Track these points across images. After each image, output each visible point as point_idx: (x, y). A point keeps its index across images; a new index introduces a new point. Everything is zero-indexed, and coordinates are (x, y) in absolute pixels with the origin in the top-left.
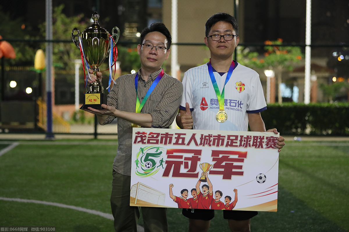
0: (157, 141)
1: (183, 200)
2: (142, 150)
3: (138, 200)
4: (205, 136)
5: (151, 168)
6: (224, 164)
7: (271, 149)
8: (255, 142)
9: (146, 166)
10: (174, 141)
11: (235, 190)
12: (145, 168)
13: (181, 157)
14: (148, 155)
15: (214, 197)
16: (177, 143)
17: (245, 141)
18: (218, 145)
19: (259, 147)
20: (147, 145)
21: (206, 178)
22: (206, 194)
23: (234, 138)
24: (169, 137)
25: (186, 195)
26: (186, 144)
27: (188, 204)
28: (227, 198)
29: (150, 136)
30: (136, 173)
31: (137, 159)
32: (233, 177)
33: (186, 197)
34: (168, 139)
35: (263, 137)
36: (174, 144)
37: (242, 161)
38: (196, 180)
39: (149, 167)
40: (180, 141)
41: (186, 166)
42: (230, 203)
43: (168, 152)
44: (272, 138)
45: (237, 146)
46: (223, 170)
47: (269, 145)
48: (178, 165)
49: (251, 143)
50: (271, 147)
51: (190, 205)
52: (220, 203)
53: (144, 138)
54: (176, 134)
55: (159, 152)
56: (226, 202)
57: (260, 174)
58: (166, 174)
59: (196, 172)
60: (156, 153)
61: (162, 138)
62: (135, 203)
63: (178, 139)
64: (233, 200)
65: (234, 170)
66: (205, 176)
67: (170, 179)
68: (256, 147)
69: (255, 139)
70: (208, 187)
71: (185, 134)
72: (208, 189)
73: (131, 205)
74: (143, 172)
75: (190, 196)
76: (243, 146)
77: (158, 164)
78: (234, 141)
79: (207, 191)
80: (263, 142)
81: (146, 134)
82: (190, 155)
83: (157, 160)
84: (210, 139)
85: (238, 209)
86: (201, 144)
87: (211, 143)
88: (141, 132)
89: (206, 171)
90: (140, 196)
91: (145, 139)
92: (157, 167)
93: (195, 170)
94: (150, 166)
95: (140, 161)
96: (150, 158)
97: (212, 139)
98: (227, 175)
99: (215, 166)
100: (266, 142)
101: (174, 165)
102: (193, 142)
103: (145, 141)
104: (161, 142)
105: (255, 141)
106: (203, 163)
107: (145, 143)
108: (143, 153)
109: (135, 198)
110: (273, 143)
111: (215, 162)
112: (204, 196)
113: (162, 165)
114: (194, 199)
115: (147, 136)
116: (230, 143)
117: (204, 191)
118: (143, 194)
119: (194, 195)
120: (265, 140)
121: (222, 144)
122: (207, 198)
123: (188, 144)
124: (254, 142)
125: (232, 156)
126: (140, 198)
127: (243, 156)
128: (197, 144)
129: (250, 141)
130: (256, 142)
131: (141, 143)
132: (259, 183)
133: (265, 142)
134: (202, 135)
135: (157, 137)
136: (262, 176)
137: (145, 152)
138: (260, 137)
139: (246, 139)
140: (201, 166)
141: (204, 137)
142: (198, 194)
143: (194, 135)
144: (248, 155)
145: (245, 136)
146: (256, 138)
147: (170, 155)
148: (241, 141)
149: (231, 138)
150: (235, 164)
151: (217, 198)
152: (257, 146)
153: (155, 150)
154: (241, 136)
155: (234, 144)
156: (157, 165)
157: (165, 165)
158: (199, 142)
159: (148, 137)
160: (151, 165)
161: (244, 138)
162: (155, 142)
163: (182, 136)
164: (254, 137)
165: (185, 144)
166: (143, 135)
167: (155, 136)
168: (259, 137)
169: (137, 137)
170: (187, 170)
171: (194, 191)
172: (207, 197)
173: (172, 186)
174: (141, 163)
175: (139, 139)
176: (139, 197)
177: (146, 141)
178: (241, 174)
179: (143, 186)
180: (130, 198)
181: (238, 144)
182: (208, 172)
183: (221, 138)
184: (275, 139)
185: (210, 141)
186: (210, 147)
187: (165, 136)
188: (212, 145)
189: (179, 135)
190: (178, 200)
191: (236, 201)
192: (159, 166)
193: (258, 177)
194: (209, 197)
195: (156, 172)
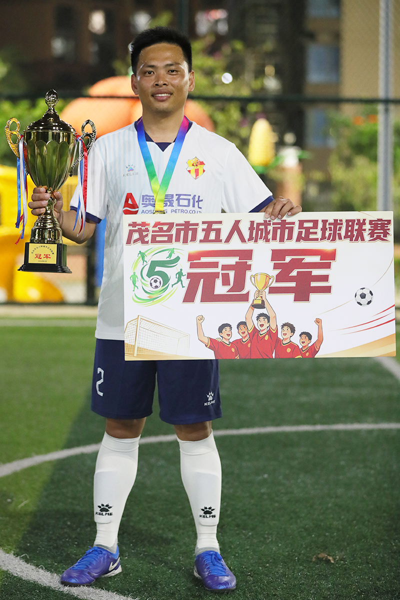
0: (170, 237)
1: (224, 345)
2: (142, 255)
3: (140, 348)
4: (259, 224)
5: (160, 288)
6: (294, 273)
7: (379, 242)
8: (350, 231)
9: (151, 284)
10: (201, 235)
11: (318, 321)
12: (149, 289)
13: (215, 265)
14: (154, 264)
15: (280, 336)
16: (206, 240)
17: (330, 229)
18: (282, 240)
19: (357, 240)
20: (151, 246)
21: (263, 301)
22: (266, 331)
23: (311, 225)
24: (191, 229)
25: (228, 335)
26: (224, 240)
27: (233, 350)
28: (304, 336)
29: (157, 229)
30: (133, 299)
31: (134, 273)
32: (313, 296)
33: (229, 338)
34: (190, 232)
35: (364, 220)
36: (201, 241)
37: (328, 266)
39: (156, 287)
40: (212, 236)
41: (226, 282)
42: (310, 345)
43: (191, 257)
44: (380, 222)
45: (317, 239)
46: (293, 284)
47: (375, 235)
48: (210, 279)
49: (343, 232)
50: (379, 238)
51: (237, 352)
52: (292, 345)
53: (144, 234)
54: (203, 223)
55: (173, 257)
56: (303, 343)
58: (189, 297)
59: (244, 292)
60: (168, 259)
61: (178, 231)
62: (135, 355)
63: (207, 231)
64: (314, 339)
65: (313, 284)
66: (262, 297)
67: (198, 306)
68: (351, 240)
69: (350, 226)
70: (268, 318)
71: (220, 222)
72: (269, 322)
73: (127, 358)
74: (146, 296)
75: (236, 336)
76: (329, 239)
77: (173, 280)
78: (311, 230)
79: (266, 325)
80: (365, 230)
81: (148, 225)
82: (232, 261)
83: (171, 272)
84: (266, 228)
85: (325, 355)
86: (250, 239)
87: (270, 236)
88: (139, 222)
89: (263, 288)
90: (143, 340)
91: (147, 235)
92: (173, 285)
93: (243, 288)
94: (158, 284)
95: (140, 277)
96: (158, 269)
97: (270, 228)
98: (302, 294)
99: (279, 279)
100: (369, 230)
101: (202, 280)
102: (236, 235)
103: (146, 239)
104: (178, 240)
105: (350, 228)
106: (256, 275)
107: (147, 242)
108: (144, 261)
109: (134, 346)
110: (382, 231)
111: (278, 271)
112: (261, 335)
113: (180, 282)
114: (244, 340)
115: (151, 229)
116: (303, 236)
117: (262, 325)
118: (149, 337)
119: (244, 333)
120: (367, 227)
121: (290, 238)
122: (267, 338)
123: (228, 240)
124: (347, 231)
125: (308, 259)
126: (143, 345)
127: (329, 257)
128: (243, 240)
129: (340, 229)
130: (352, 231)
131: (139, 244)
132: (361, 305)
133: (367, 230)
134: (252, 223)
135: (169, 230)
136: (364, 291)
137: (149, 259)
138: (359, 220)
139: (332, 226)
140: (253, 279)
141: (255, 226)
142: (249, 332)
143: (237, 222)
144: (338, 256)
145: (331, 221)
146: (350, 223)
147: (195, 261)
148: (324, 230)
149: (306, 225)
150: (316, 272)
151: (285, 337)
152: (354, 238)
153: (167, 254)
154: (323, 221)
155: (311, 236)
156: (171, 282)
158: (247, 236)
159: (153, 232)
160: (160, 282)
161: (330, 224)
162: (166, 239)
163: (215, 226)
164: (347, 221)
165: (221, 241)
166: (143, 228)
167: (165, 228)
168: (356, 222)
169: (131, 233)
170: (228, 288)
171: (242, 327)
172: (267, 336)
173: (201, 318)
174: (143, 280)
175: (136, 236)
176: (141, 342)
177: (149, 238)
178: (328, 290)
179: (148, 323)
181: (319, 235)
182: (267, 290)
183: (286, 226)
184: (386, 222)
185: (267, 233)
186: (267, 244)
187: (183, 227)
188: (271, 240)
189: (210, 224)
190: (213, 344)
191: (320, 340)
192: (174, 284)
193: (359, 294)
194: (270, 336)
195: (171, 296)
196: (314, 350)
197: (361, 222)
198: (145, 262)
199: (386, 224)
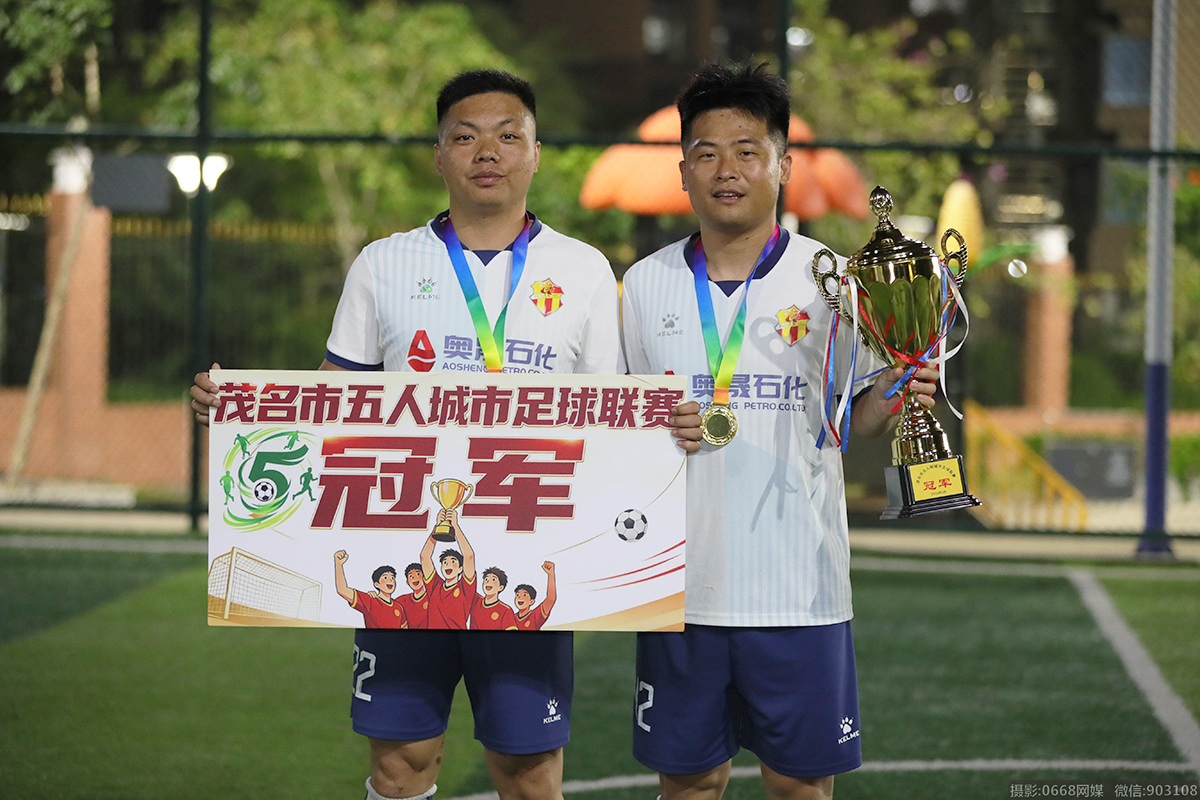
0: (292, 412)
1: (380, 603)
2: (242, 442)
3: (235, 605)
4: (448, 393)
5: (272, 501)
6: (509, 481)
7: (660, 429)
8: (609, 409)
9: (256, 493)
10: (345, 409)
11: (548, 567)
12: (252, 501)
13: (370, 462)
14: (263, 458)
15: (480, 591)
16: (354, 418)
17: (575, 406)
18: (488, 422)
19: (621, 424)
20: (258, 426)
21: (452, 529)
22: (455, 581)
23: (540, 396)
24: (328, 399)
25: (390, 587)
26: (385, 421)
27: (397, 613)
28: (522, 592)
29: (268, 396)
30: (225, 518)
31: (228, 473)
32: (541, 523)
33: (390, 591)
34: (327, 404)
35: (636, 390)
36: (346, 420)
37: (568, 470)
38: (420, 536)
39: (266, 498)
40: (366, 411)
41: (387, 493)
42: (532, 608)
43: (328, 448)
44: (663, 395)
45: (550, 422)
46: (506, 500)
47: (655, 417)
48: (360, 489)
49: (597, 411)
50: (660, 421)
51: (405, 617)
52: (500, 607)
53: (247, 404)
54: (351, 388)
55: (297, 446)
56: (521, 603)
57: (630, 511)
58: (323, 519)
59: (420, 511)
60: (287, 450)
61: (306, 402)
62: (226, 617)
63: (356, 404)
64: (540, 598)
65: (542, 501)
66: (450, 521)
67: (337, 533)
68: (611, 425)
69: (610, 400)
70: (460, 558)
71: (381, 388)
72: (461, 565)
73: (212, 622)
74: (246, 514)
75: (402, 588)
76: (571, 422)
77: (295, 486)
78: (541, 406)
79: (457, 571)
80: (636, 407)
81: (254, 388)
82: (400, 456)
83: (292, 473)
84: (461, 401)
85: (559, 626)
86: (433, 418)
87: (468, 415)
88: (238, 382)
89: (453, 506)
90: (241, 591)
91: (251, 407)
92: (294, 496)
93: (416, 504)
94: (268, 493)
95: (236, 480)
96: (269, 466)
97: (468, 400)
98: (521, 518)
99: (481, 489)
100: (644, 407)
101: (346, 488)
102: (407, 410)
103: (250, 414)
104: (305, 416)
105: (609, 404)
106: (442, 482)
107: (251, 420)
108: (244, 452)
109: (225, 601)
110: (667, 410)
111: (479, 477)
112: (447, 588)
113: (307, 491)
114: (417, 596)
115: (258, 396)
116: (526, 415)
117: (449, 571)
118: (250, 585)
119: (416, 583)
120: (641, 401)
121: (503, 418)
122: (457, 593)
123: (393, 420)
124: (604, 409)
125: (534, 457)
126: (240, 600)
127: (571, 454)
128: (419, 420)
129: (592, 404)
130: (613, 409)
131: (237, 421)
132: (625, 539)
133: (640, 408)
134: (437, 390)
135: (290, 399)
136: (632, 516)
137: (253, 448)
138: (626, 390)
139: (579, 400)
140: (435, 489)
141: (441, 396)
142: (427, 582)
143: (410, 389)
144: (587, 452)
145: (577, 390)
146: (611, 395)
147: (334, 455)
148: (563, 405)
149: (532, 396)
150: (547, 480)
151: (489, 593)
152: (617, 422)
153: (285, 440)
154: (562, 390)
155: (541, 417)
156: (292, 491)
157: (318, 491)
158: (426, 413)
159: (262, 401)
160: (272, 490)
161: (574, 396)
162: (284, 414)
163: (370, 395)
164: (606, 391)
165: (381, 421)
166: (245, 395)
167: (283, 395)
168: (621, 392)
170: (391, 504)
171: (414, 572)
172: (457, 590)
173: (342, 556)
174: (242, 486)
176: (236, 595)
177: (254, 413)
178: (567, 511)
179: (249, 560)
180: (210, 599)
181: (555, 415)
182: (460, 510)
183: (497, 397)
184: (675, 395)
185: (463, 409)
186: (462, 428)
187: (315, 395)
188: (469, 421)
189: (362, 389)
190: (362, 602)
191: (551, 599)
192: (297, 494)
193: (622, 520)
194: (463, 591)
195: (290, 514)
196: (540, 615)
197: (630, 393)
198: (246, 454)
199: (675, 398)
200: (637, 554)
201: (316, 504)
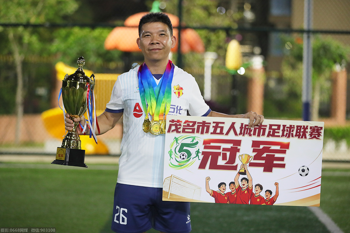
0: (193, 130)
1: (220, 194)
2: (176, 139)
3: (172, 194)
4: (246, 125)
5: (186, 160)
6: (264, 155)
7: (315, 140)
9: (180, 157)
10: (211, 130)
11: (276, 184)
12: (179, 159)
13: (219, 148)
14: (183, 145)
15: (254, 191)
16: (214, 133)
17: (287, 131)
18: (259, 135)
19: (302, 137)
20: (182, 134)
21: (245, 171)
22: (246, 188)
23: (276, 127)
24: (206, 126)
25: (224, 189)
26: (225, 134)
27: (226, 198)
28: (267, 192)
29: (186, 124)
30: (169, 165)
31: (171, 150)
32: (274, 169)
33: (224, 191)
34: (205, 128)
35: (307, 126)
36: (211, 133)
37: (284, 152)
39: (183, 159)
40: (218, 130)
41: (224, 158)
42: (271, 198)
43: (205, 142)
44: (316, 128)
45: (279, 136)
46: (263, 162)
47: (313, 135)
48: (215, 156)
49: (294, 133)
50: (315, 137)
51: (228, 200)
52: (260, 197)
53: (179, 127)
54: (214, 122)
55: (195, 142)
56: (267, 196)
57: (303, 166)
58: (202, 166)
59: (235, 165)
60: (191, 143)
61: (198, 127)
62: (169, 198)
63: (216, 128)
64: (273, 194)
65: (275, 162)
66: (245, 168)
67: (207, 171)
68: (299, 138)
69: (299, 129)
70: (247, 180)
71: (224, 123)
72: (248, 183)
73: (164, 199)
74: (177, 164)
75: (228, 190)
76: (286, 136)
77: (194, 155)
78: (276, 131)
79: (246, 185)
80: (307, 132)
81: (181, 122)
82: (229, 146)
83: (193, 150)
85: (280, 204)
86: (240, 134)
87: (252, 133)
88: (176, 120)
89: (246, 163)
90: (174, 190)
91: (180, 128)
92: (193, 158)
93: (234, 162)
94: (184, 157)
95: (174, 152)
96: (185, 148)
98: (268, 168)
99: (255, 158)
100: (310, 132)
101: (211, 156)
102: (232, 131)
103: (179, 130)
104: (198, 132)
105: (298, 131)
106: (242, 155)
107: (180, 132)
108: (177, 143)
109: (168, 193)
110: (317, 133)
111: (255, 153)
112: (243, 190)
113: (198, 157)
114: (233, 193)
115: (182, 124)
116: (271, 133)
117: (244, 185)
118: (177, 188)
119: (233, 188)
120: (309, 130)
121: (263, 134)
122: (246, 192)
123: (227, 134)
125: (273, 147)
126: (173, 193)
127: (285, 147)
128: (236, 134)
129: (293, 130)
130: (300, 132)
131: (175, 132)
132: (302, 176)
133: (309, 132)
134: (242, 124)
135: (193, 125)
136: (304, 168)
137: (180, 142)
139: (289, 129)
140: (240, 157)
141: (244, 126)
142: (236, 188)
143: (233, 124)
144: (291, 146)
145: (288, 126)
147: (207, 145)
148: (283, 131)
149: (273, 127)
150: (277, 155)
151: (256, 192)
152: (301, 137)
153: (191, 139)
154: (283, 125)
155: (276, 134)
156: (192, 156)
157: (201, 157)
158: (238, 131)
159: (184, 126)
160: (186, 156)
161: (287, 128)
162: (191, 131)
163: (220, 125)
164: (297, 126)
165: (223, 134)
166: (178, 124)
167: (191, 124)
168: (303, 127)
169: (170, 126)
170: (225, 162)
171: (232, 185)
172: (246, 191)
173: (208, 179)
174: (176, 154)
175: (173, 128)
176: (172, 191)
177: (181, 130)
178: (283, 166)
179: (177, 179)
181: (280, 134)
182: (248, 164)
183: (262, 127)
184: (320, 128)
185: (251, 131)
186: (250, 137)
187: (202, 124)
188: (252, 135)
189: (217, 123)
190: (215, 194)
191: (277, 195)
192: (194, 158)
193: (301, 169)
194: (248, 191)
195: (192, 164)
196: (273, 201)
197: (305, 127)
198: (178, 144)
200: (305, 180)
201: (200, 161)
